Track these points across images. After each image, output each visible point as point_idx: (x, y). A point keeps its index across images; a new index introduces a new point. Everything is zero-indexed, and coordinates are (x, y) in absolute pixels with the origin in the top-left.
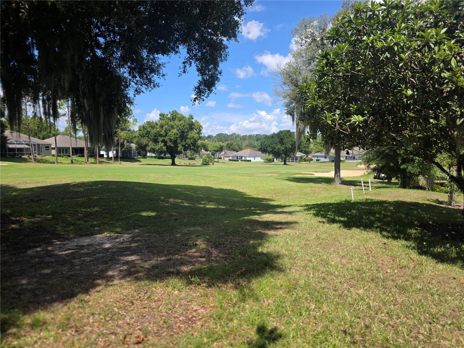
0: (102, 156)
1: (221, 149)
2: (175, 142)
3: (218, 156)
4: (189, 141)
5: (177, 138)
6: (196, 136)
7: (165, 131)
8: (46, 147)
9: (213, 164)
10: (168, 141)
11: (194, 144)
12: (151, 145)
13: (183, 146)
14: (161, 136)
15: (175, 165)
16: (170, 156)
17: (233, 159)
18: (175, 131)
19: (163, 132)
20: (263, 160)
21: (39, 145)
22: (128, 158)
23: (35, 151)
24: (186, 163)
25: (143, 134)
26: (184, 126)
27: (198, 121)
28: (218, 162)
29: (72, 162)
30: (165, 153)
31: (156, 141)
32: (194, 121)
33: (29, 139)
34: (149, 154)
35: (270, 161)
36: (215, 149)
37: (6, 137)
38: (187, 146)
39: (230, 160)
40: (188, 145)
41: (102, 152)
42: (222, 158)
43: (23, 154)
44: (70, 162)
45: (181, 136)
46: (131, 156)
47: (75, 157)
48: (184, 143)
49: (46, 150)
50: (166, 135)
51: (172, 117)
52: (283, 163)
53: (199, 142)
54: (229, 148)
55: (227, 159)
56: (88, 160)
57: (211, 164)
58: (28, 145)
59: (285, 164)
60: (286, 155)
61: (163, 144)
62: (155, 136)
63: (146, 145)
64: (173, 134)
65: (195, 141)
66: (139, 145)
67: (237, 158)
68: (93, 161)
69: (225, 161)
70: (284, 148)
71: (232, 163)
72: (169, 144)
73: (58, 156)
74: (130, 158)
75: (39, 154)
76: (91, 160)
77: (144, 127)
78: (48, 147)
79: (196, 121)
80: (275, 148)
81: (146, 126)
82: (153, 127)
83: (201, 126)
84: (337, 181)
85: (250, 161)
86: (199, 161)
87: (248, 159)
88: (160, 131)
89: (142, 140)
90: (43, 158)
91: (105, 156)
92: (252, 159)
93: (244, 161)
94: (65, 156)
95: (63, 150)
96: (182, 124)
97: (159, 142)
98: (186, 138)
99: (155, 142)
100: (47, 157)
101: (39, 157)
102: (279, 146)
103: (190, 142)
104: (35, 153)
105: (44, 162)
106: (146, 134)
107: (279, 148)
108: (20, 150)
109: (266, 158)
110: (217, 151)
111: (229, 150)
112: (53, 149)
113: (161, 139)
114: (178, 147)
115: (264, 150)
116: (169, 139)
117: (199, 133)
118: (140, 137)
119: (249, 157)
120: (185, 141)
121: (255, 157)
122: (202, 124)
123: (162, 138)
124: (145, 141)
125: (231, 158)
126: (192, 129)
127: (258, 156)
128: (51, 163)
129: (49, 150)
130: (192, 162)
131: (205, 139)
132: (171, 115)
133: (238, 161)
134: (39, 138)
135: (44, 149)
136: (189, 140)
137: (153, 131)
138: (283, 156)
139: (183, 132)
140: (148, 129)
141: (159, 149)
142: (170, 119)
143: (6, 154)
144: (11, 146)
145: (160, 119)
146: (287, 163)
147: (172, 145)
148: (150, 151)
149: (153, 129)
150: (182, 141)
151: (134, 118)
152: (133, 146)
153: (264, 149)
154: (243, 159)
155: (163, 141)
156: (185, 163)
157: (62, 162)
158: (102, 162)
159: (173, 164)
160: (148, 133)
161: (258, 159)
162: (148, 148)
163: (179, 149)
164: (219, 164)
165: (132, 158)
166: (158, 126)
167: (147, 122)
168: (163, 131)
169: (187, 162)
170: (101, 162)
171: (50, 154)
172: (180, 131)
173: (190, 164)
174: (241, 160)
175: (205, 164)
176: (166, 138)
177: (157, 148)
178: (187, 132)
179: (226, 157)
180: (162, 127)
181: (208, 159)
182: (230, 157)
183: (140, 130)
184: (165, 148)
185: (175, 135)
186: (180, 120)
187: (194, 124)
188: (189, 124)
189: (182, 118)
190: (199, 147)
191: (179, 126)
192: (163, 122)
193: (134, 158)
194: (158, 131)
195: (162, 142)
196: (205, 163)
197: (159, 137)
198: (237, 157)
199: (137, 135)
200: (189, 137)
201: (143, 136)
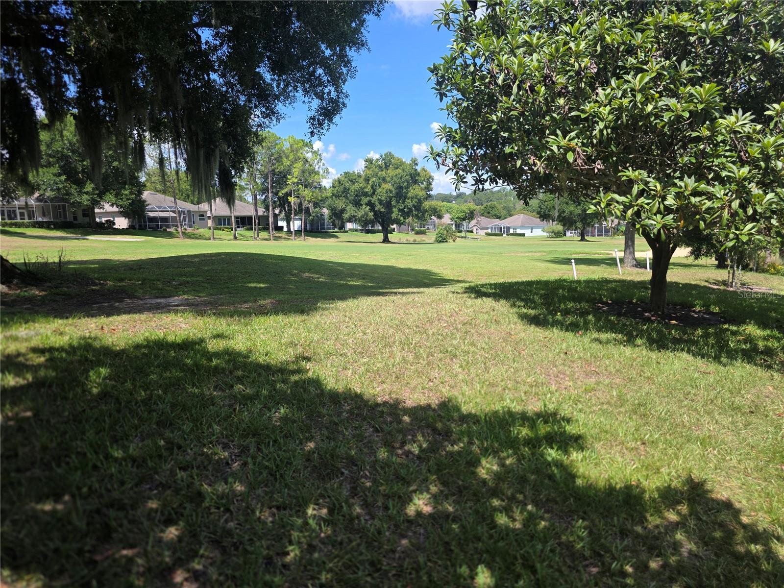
0: (281, 229)
1: (471, 216)
2: (388, 205)
3: (465, 227)
4: (409, 203)
5: (391, 198)
6: (422, 194)
7: (372, 187)
8: (200, 216)
9: (454, 241)
10: (377, 203)
11: (418, 207)
12: (350, 210)
13: (400, 210)
14: (366, 194)
15: (389, 242)
16: (380, 228)
17: (493, 232)
18: (388, 186)
19: (368, 189)
20: (545, 234)
21: (189, 212)
22: (319, 232)
23: (185, 221)
24: (409, 239)
25: (338, 192)
26: (401, 178)
27: (426, 168)
28: (465, 237)
29: (235, 238)
30: (373, 223)
31: (357, 204)
32: (419, 168)
33: (175, 203)
34: (349, 226)
35: (557, 234)
36: (461, 215)
37: (144, 201)
38: (406, 210)
39: (487, 234)
40: (408, 208)
41: (280, 223)
42: (475, 231)
43: (168, 227)
44: (232, 237)
45: (397, 194)
46: (324, 229)
47: (241, 231)
48: (401, 206)
49: (200, 219)
50: (374, 193)
51: (385, 163)
52: (579, 238)
53: (427, 204)
54: (489, 213)
55: (483, 233)
56: (258, 235)
57: (451, 240)
58: (174, 212)
59: (583, 239)
60: (583, 224)
61: (368, 208)
62: (357, 196)
63: (343, 211)
64: (384, 191)
65: (420, 202)
66: (332, 210)
67: (501, 231)
68: (266, 237)
69: (480, 235)
70: (580, 212)
71: (491, 240)
72: (378, 207)
73: (215, 229)
74: (323, 232)
75: (190, 226)
76: (264, 234)
77: (339, 182)
78: (203, 216)
79: (423, 169)
80: (564, 212)
81: (343, 179)
82: (353, 181)
83: (430, 177)
84: (629, 261)
85: (523, 235)
86: (431, 236)
87: (519, 231)
88: (365, 188)
89: (337, 202)
90: (196, 232)
91: (285, 229)
92: (527, 232)
93: (512, 235)
94: (226, 228)
95: (224, 220)
96: (399, 174)
97: (362, 205)
98: (405, 198)
99: (356, 206)
100: (201, 231)
101: (190, 230)
102: (572, 208)
103: (411, 204)
104: (185, 224)
105: (197, 238)
106: (343, 193)
107: (571, 212)
108: (165, 220)
109: (551, 230)
110: (464, 219)
111: (488, 217)
112: (209, 218)
113: (365, 200)
114: (392, 212)
115: (545, 215)
116: (379, 199)
117: (428, 188)
118: (334, 197)
119: (522, 227)
120: (404, 202)
121: (532, 229)
122: (432, 174)
123: (368, 199)
124: (341, 204)
125: (489, 231)
126: (416, 182)
127: (538, 227)
128: (206, 239)
129: (204, 219)
130: (419, 238)
131: (452, 199)
132: (383, 159)
133: (501, 235)
134: (192, 203)
135: (197, 218)
136: (409, 201)
137: (354, 187)
138: (579, 224)
139: (400, 188)
140: (346, 185)
141: (362, 217)
142: (380, 167)
143: (145, 226)
144: (151, 214)
145: (366, 167)
146: (586, 238)
147: (382, 210)
148: (350, 221)
149: (354, 184)
150: (399, 203)
151: (324, 167)
152: (326, 211)
153: (544, 212)
154: (511, 231)
155: (369, 204)
156: (407, 240)
157: (222, 237)
158: (280, 237)
159: (386, 240)
160: (346, 191)
161: (538, 232)
162: (346, 216)
163: (394, 216)
164: (467, 240)
165: (326, 232)
166: (362, 180)
167: (346, 173)
168: (369, 187)
169: (412, 237)
170: (276, 238)
171: (205, 226)
172: (395, 185)
173: (415, 241)
174: (507, 235)
175: (440, 242)
176: (374, 199)
177: (360, 214)
178: (407, 188)
179: (481, 229)
180: (367, 180)
181: (445, 232)
182: (487, 229)
183: (334, 187)
184: (371, 214)
185: (387, 192)
186: (397, 168)
187: (419, 174)
188: (411, 174)
189: (400, 165)
190: (426, 211)
191: (394, 178)
192: (369, 172)
193: (328, 232)
194: (361, 187)
195: (367, 204)
196: (440, 239)
197: (363, 198)
198: (501, 228)
199: (329, 194)
200: (409, 195)
201: (336, 196)
